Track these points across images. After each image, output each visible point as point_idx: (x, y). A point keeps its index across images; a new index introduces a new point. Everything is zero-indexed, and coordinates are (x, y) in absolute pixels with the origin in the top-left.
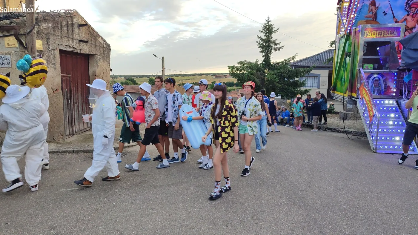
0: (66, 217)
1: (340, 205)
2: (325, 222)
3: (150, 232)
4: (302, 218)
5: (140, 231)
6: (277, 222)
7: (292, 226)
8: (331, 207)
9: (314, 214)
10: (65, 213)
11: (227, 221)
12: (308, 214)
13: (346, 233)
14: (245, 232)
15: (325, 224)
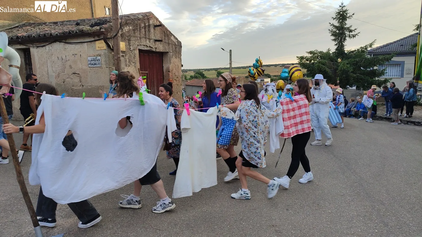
0: (149, 192)
1: (409, 199)
2: (388, 214)
3: (218, 209)
4: (365, 208)
5: (209, 208)
6: (338, 210)
7: (352, 215)
8: (398, 200)
9: (378, 206)
10: (149, 190)
11: (288, 206)
12: (371, 205)
13: (411, 224)
14: (304, 216)
15: (389, 215)
